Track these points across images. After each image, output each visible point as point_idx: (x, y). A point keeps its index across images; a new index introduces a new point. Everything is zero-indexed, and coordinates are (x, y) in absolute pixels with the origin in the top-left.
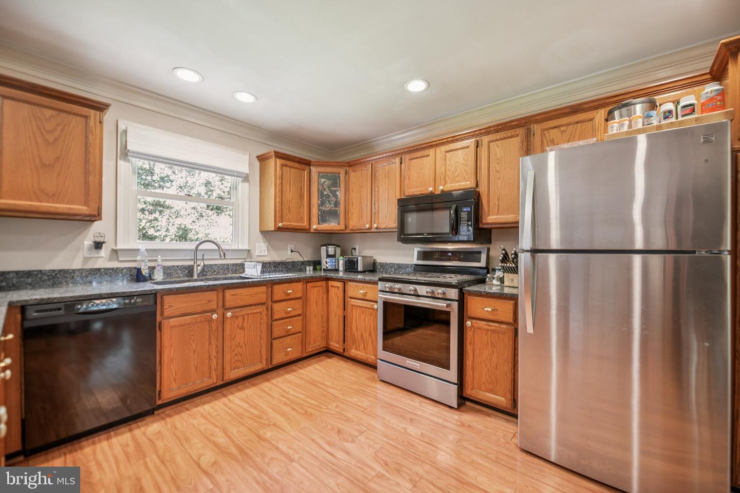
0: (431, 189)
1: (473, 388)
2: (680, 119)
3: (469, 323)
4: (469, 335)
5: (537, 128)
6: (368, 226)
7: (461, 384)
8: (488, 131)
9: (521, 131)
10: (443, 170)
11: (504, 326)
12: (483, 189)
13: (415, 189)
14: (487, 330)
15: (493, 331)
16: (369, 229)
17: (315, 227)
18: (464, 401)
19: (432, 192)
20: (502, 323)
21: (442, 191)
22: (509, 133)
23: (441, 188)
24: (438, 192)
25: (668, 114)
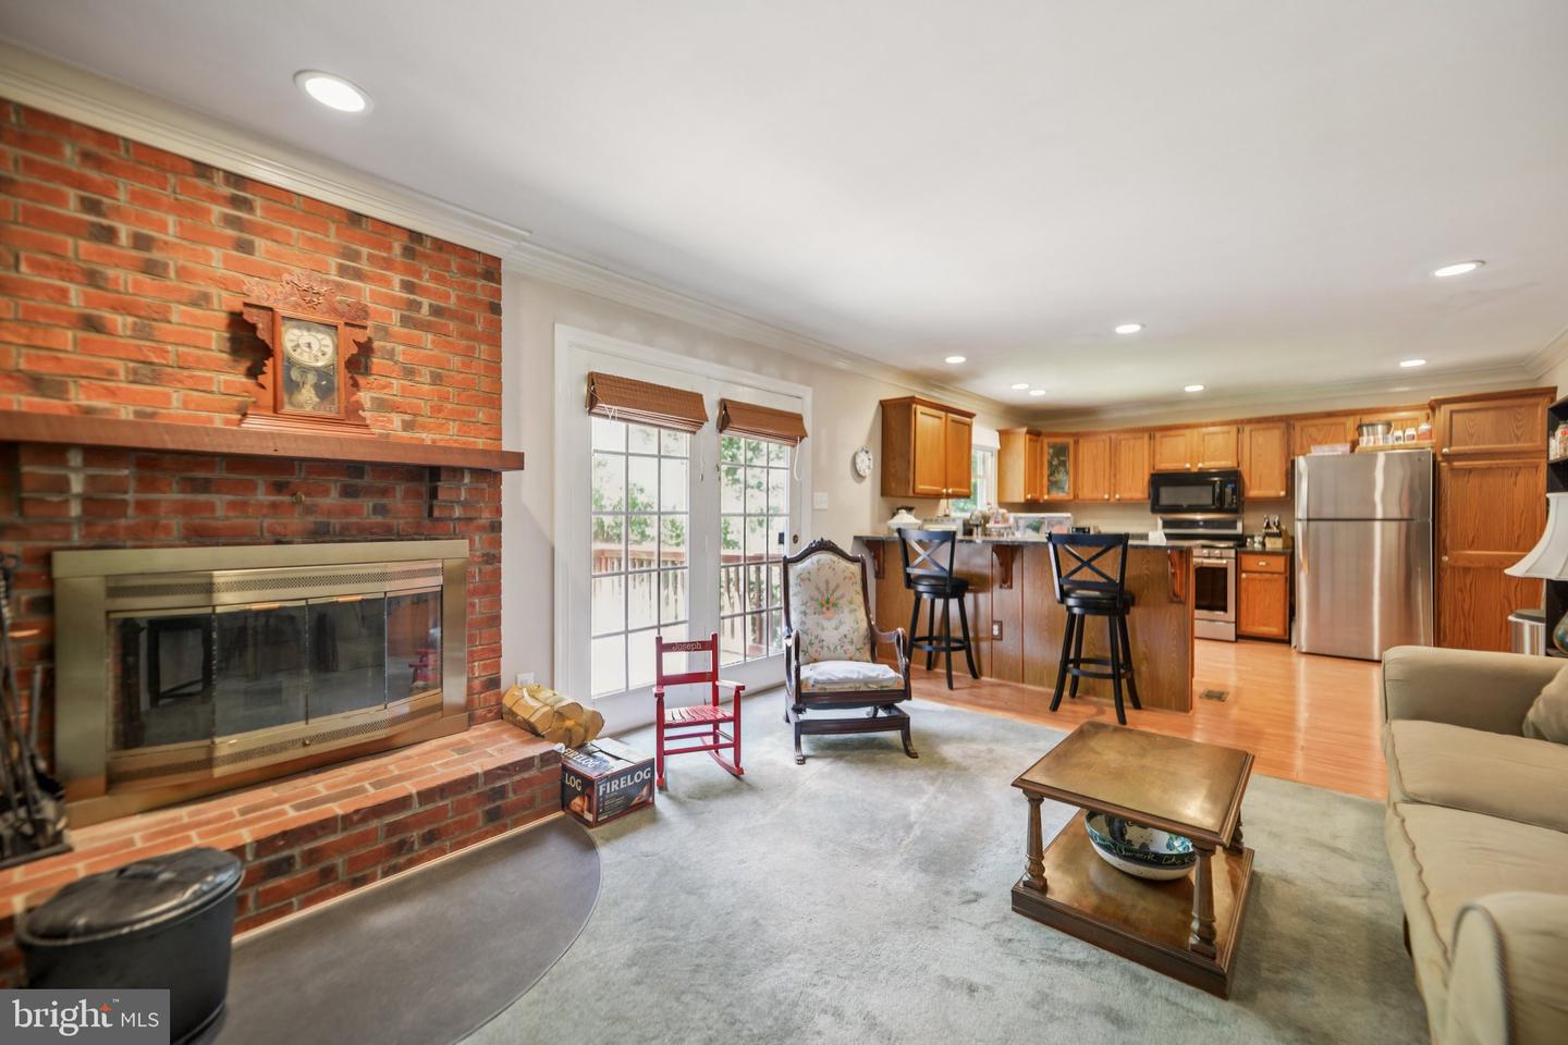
0: (1188, 466)
1: (1247, 625)
2: (1406, 442)
3: (1244, 575)
4: (1243, 585)
5: (1298, 425)
6: (1106, 497)
7: (1237, 622)
8: (1250, 421)
9: (1283, 425)
10: (1202, 449)
11: (1276, 576)
12: (1244, 469)
13: (1168, 464)
14: (1261, 580)
15: (1266, 580)
16: (1108, 500)
17: (1046, 497)
18: (1240, 637)
19: (1188, 469)
20: (1273, 573)
21: (1200, 469)
22: (1271, 425)
23: (1200, 465)
24: (1195, 470)
25: (1398, 439)
